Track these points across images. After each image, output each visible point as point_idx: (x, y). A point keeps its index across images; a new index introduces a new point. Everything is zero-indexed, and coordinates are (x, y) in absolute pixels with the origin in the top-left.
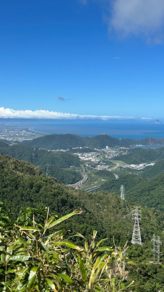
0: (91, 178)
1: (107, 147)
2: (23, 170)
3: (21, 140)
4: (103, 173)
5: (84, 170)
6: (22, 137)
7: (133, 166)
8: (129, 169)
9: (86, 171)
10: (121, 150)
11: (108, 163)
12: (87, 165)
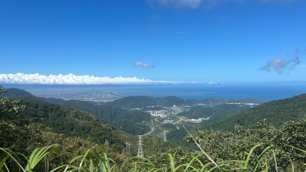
0: (158, 130)
1: (174, 106)
2: (83, 118)
3: (105, 101)
4: (167, 126)
5: (153, 124)
6: (107, 99)
7: (193, 120)
8: (189, 123)
9: (154, 124)
10: (185, 108)
11: (173, 118)
12: (156, 120)
